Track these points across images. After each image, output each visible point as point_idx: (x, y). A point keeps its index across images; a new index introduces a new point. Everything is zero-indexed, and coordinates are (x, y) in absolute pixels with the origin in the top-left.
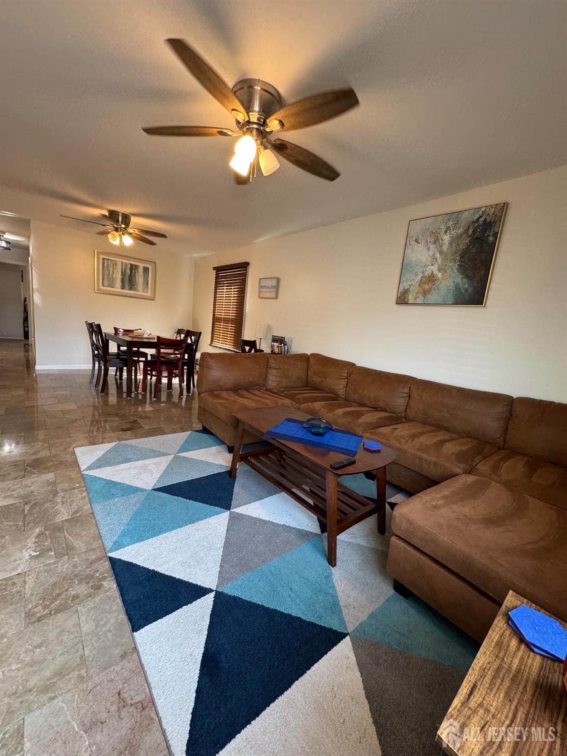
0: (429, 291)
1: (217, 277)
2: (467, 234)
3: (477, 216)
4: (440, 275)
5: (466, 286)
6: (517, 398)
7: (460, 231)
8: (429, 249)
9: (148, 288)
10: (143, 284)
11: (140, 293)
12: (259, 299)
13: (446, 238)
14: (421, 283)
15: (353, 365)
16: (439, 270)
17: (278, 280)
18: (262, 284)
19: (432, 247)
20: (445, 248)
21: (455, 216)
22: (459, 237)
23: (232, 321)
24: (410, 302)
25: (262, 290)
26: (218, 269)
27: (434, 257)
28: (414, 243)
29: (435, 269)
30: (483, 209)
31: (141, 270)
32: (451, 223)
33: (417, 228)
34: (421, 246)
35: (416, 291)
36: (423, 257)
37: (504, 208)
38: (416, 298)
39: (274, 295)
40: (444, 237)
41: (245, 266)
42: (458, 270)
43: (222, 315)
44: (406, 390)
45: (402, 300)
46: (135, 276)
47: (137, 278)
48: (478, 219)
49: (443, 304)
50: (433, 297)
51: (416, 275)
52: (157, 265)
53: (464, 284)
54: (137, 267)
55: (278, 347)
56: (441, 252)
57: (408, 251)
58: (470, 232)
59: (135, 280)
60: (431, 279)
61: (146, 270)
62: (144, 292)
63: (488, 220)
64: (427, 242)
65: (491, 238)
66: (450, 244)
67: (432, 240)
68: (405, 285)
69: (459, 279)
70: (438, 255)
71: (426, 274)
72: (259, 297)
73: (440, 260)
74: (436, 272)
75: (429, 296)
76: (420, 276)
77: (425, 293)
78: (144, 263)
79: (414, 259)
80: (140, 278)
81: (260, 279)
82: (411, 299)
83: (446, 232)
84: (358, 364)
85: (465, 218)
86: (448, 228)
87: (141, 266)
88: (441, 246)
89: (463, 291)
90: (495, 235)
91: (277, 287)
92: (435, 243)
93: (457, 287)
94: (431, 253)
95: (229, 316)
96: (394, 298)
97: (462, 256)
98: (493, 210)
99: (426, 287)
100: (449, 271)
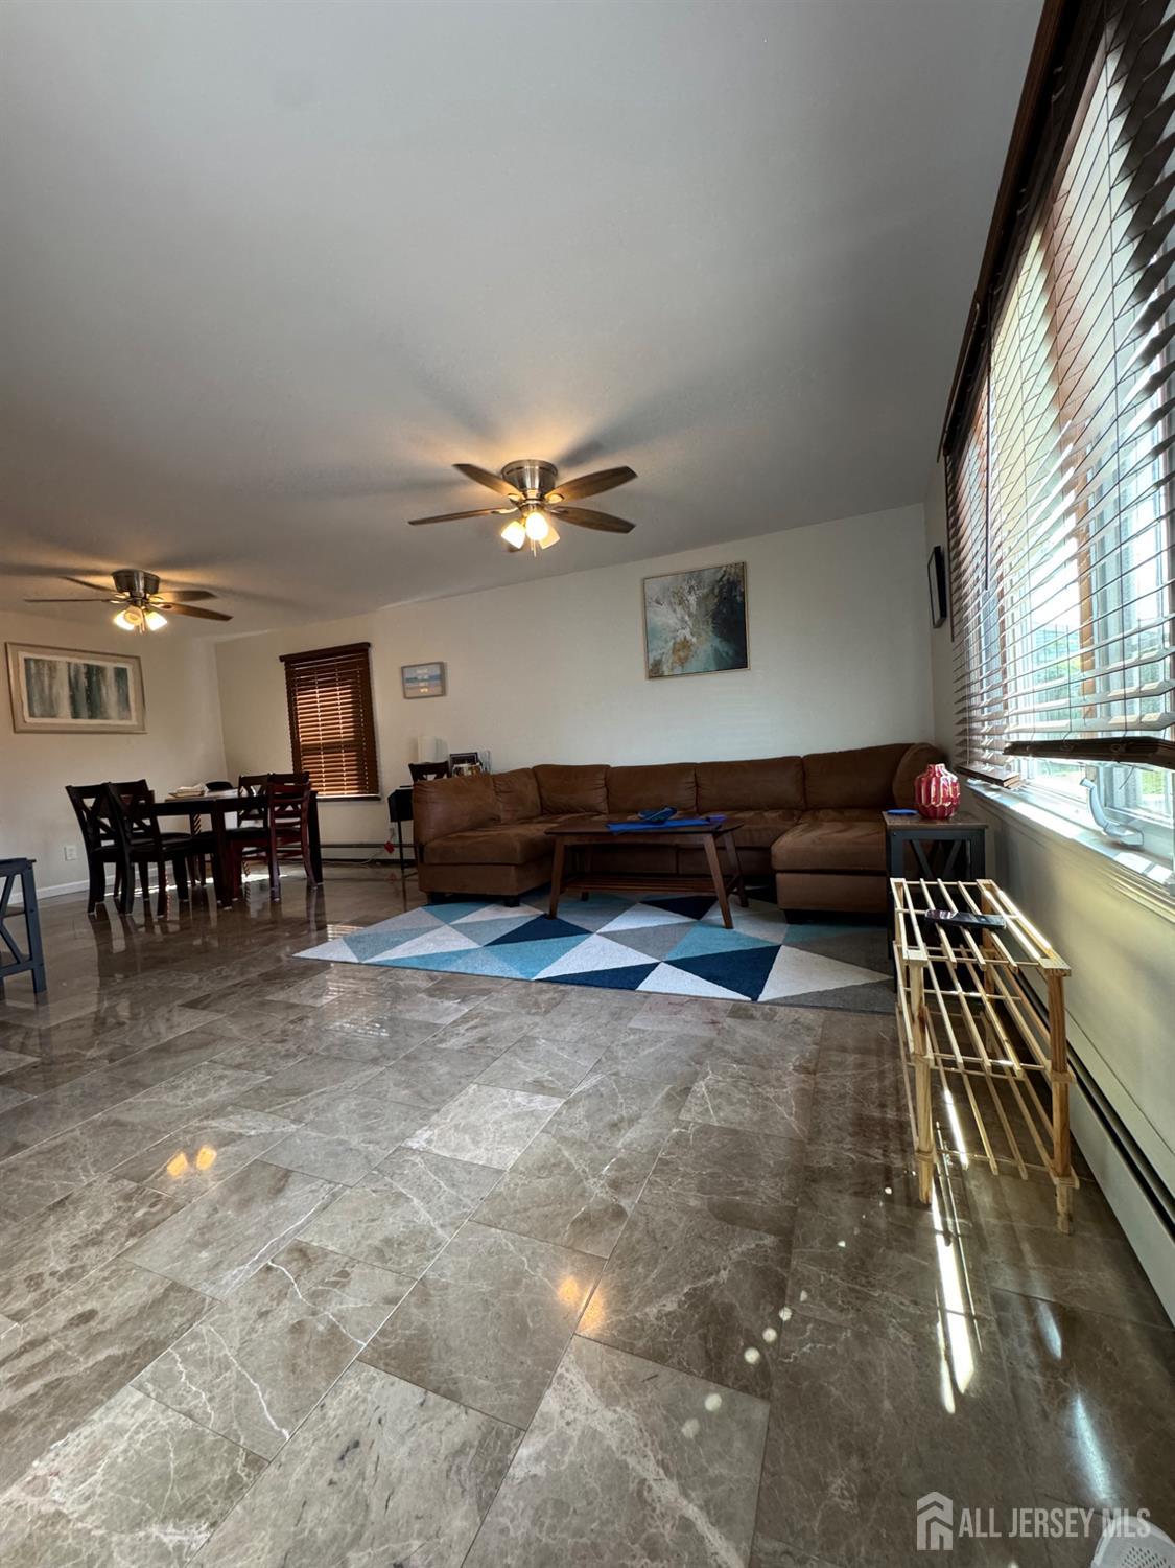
0: (687, 658)
1: (290, 675)
2: (713, 593)
3: (719, 576)
4: (694, 640)
5: (726, 649)
6: (805, 757)
7: (705, 591)
8: (674, 611)
9: (129, 710)
10: (119, 702)
11: (114, 722)
12: (406, 701)
13: (692, 599)
14: (675, 651)
15: (607, 767)
16: (692, 634)
17: (442, 666)
18: (407, 676)
19: (679, 609)
20: (693, 609)
21: (695, 575)
22: (706, 597)
23: (347, 747)
24: (666, 674)
25: (408, 685)
26: (289, 661)
27: (683, 620)
28: (655, 604)
29: (687, 632)
30: (724, 568)
31: (110, 675)
32: (693, 582)
33: (654, 589)
34: (664, 608)
35: (671, 661)
36: (670, 621)
37: (743, 566)
38: (672, 669)
39: (438, 690)
40: (689, 597)
41: (361, 651)
42: (713, 632)
43: (318, 740)
44: (691, 779)
45: (655, 672)
46: (100, 689)
47: (104, 691)
48: (721, 579)
49: (707, 671)
50: (693, 665)
51: (667, 642)
52: (142, 662)
53: (724, 647)
54: (100, 670)
55: (470, 769)
56: (690, 615)
57: (649, 615)
58: (717, 591)
59: (101, 697)
60: (685, 644)
61: (121, 674)
62: (122, 719)
63: (732, 579)
64: (670, 604)
65: (739, 598)
66: (698, 604)
67: (677, 601)
68: (654, 655)
69: (717, 642)
70: (687, 618)
71: (678, 640)
72: (405, 697)
73: (690, 623)
74: (689, 637)
75: (687, 665)
76: (671, 644)
77: (683, 662)
78: (115, 661)
79: (659, 623)
80: (109, 693)
81: (403, 668)
82: (666, 670)
83: (690, 592)
84: (613, 766)
85: (708, 578)
86: (691, 588)
87: (110, 666)
88: (689, 608)
89: (724, 655)
90: (743, 594)
91: (441, 678)
92: (680, 604)
93: (716, 650)
94: (679, 615)
95: (339, 738)
96: (642, 671)
97: (714, 617)
98: (733, 570)
99: (682, 654)
100: (703, 634)
